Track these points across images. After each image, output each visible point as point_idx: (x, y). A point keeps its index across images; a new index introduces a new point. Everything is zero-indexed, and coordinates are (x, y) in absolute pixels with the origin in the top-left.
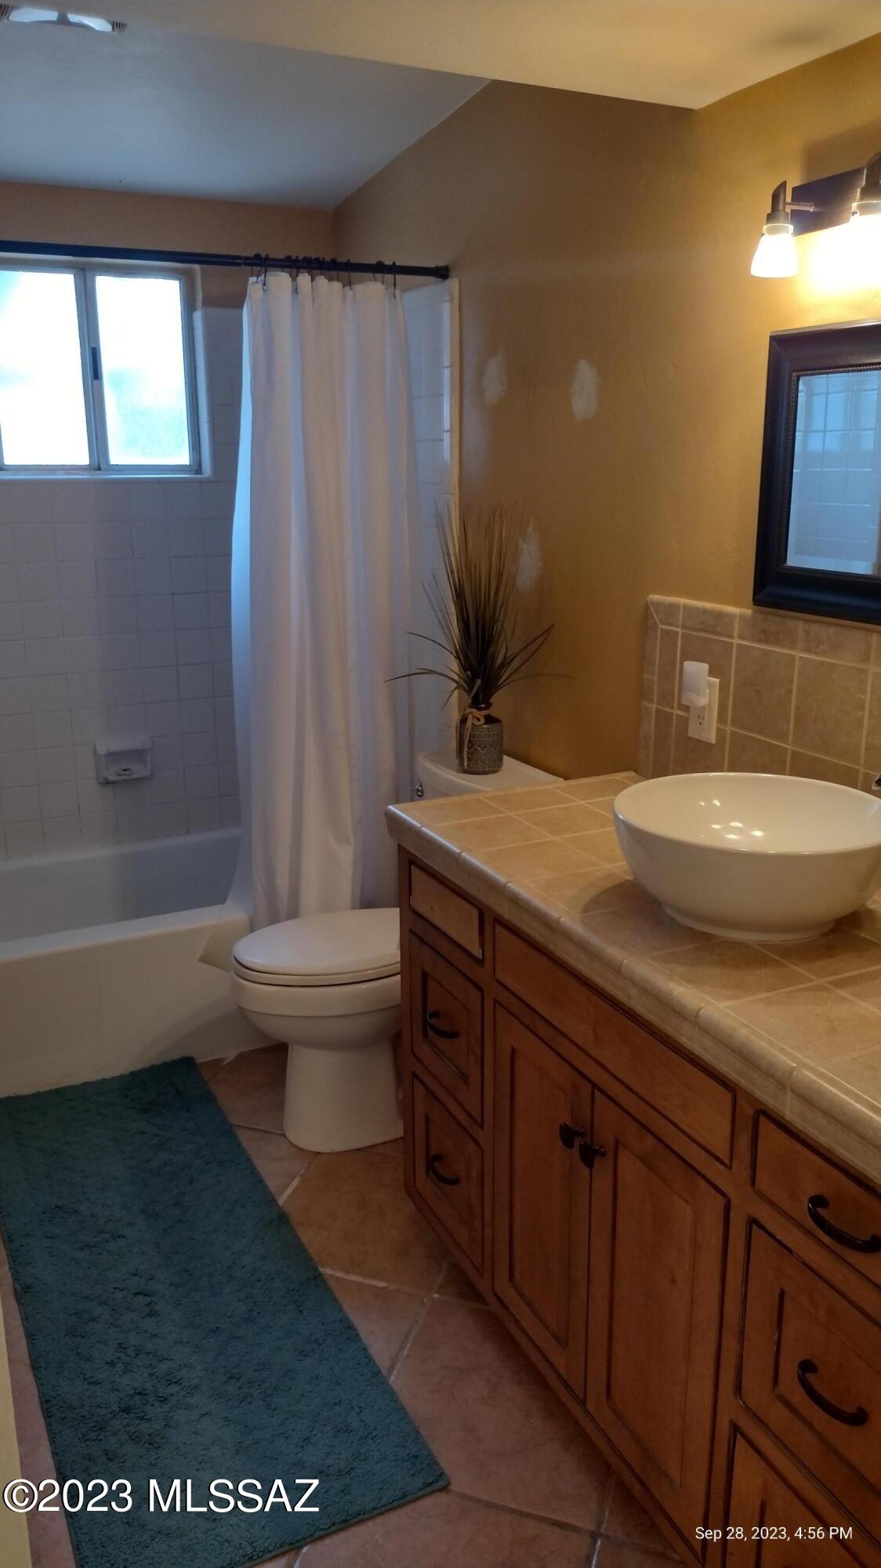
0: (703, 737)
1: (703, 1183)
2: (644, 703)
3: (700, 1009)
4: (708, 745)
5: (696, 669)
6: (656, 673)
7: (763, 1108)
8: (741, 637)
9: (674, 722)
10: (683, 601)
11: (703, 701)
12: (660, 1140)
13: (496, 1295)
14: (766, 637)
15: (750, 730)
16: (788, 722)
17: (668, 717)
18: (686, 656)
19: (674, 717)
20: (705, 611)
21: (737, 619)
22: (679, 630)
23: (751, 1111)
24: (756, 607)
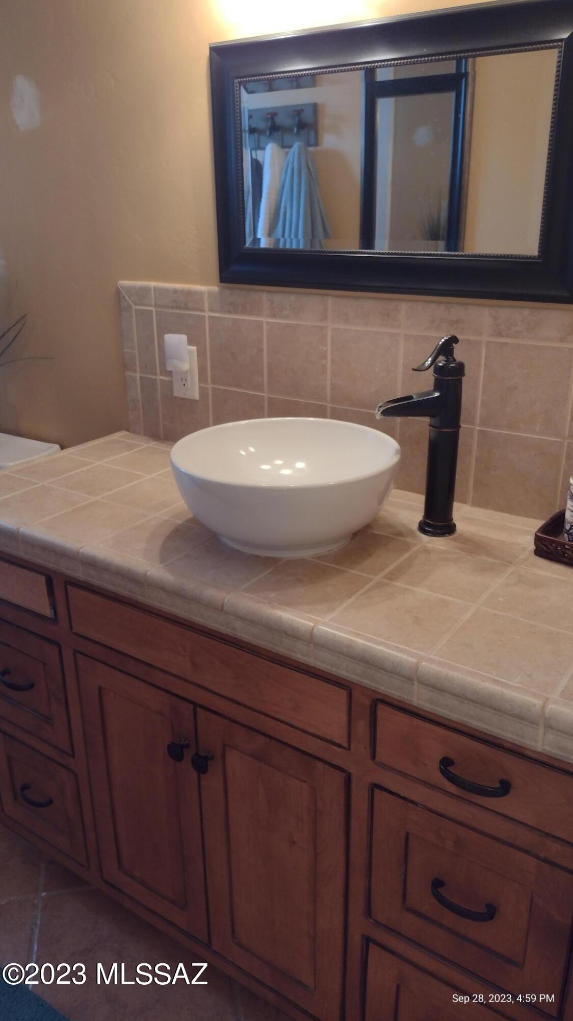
0: (188, 395)
1: (320, 765)
2: (129, 373)
3: (313, 629)
4: (193, 402)
5: (176, 341)
6: (136, 348)
7: (380, 697)
8: (211, 310)
9: (159, 387)
10: (153, 284)
11: (186, 366)
12: (271, 738)
13: (105, 881)
14: (233, 308)
15: (230, 385)
16: (263, 376)
17: (153, 383)
18: (163, 331)
19: (158, 382)
20: (176, 291)
21: (206, 296)
22: (153, 309)
23: (367, 702)
24: (222, 284)
